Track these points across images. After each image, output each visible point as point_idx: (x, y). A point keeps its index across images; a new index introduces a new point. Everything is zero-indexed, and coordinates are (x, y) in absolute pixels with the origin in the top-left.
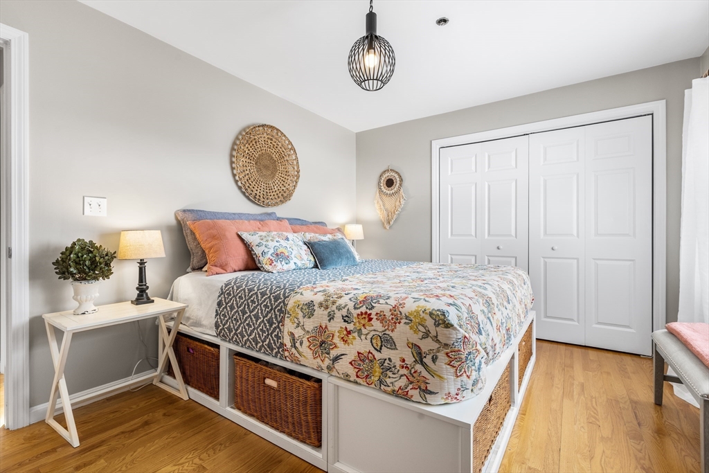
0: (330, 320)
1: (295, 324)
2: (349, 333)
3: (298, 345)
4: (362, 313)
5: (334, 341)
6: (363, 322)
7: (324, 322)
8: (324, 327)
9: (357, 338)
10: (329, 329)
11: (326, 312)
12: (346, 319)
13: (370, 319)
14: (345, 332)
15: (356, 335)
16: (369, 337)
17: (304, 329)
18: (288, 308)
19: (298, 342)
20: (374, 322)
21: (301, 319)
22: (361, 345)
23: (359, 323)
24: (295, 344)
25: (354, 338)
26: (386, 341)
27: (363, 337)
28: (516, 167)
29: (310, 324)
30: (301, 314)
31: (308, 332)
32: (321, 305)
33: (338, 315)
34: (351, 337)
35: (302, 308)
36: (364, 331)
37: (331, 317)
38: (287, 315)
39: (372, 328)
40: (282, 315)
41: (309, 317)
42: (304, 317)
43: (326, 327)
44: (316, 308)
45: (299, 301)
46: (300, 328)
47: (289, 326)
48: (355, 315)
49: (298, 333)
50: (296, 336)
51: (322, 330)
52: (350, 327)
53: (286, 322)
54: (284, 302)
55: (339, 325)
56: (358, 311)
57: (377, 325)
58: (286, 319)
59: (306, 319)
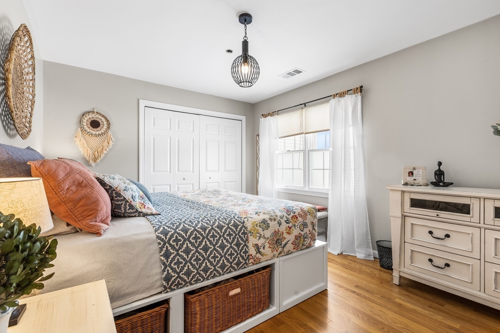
0: (279, 226)
1: (258, 238)
2: (290, 228)
3: (261, 250)
4: (293, 217)
5: (284, 236)
6: (295, 220)
7: (277, 227)
8: (277, 231)
9: (294, 229)
10: (280, 230)
11: (276, 222)
12: (287, 222)
13: (297, 218)
14: (288, 229)
15: (293, 228)
16: (299, 226)
17: (264, 238)
18: (249, 229)
19: (262, 247)
20: (299, 218)
21: (262, 233)
22: (296, 232)
23: (294, 221)
24: (259, 251)
25: (293, 230)
26: (305, 225)
27: (296, 227)
28: (193, 131)
29: (268, 233)
30: (260, 230)
31: (268, 238)
32: (271, 220)
33: (283, 221)
34: (291, 230)
35: (260, 226)
36: (296, 224)
37: (280, 224)
38: (249, 235)
39: (299, 222)
40: (246, 235)
41: (267, 229)
42: (263, 230)
43: (278, 230)
44: (269, 222)
45: (255, 222)
46: (262, 238)
47: (252, 241)
48: (291, 219)
49: (260, 242)
50: (260, 245)
51: (276, 233)
52: (290, 225)
53: (249, 239)
54: (243, 226)
55: (285, 226)
56: (291, 216)
57: (300, 219)
58: (249, 237)
59: (265, 231)
